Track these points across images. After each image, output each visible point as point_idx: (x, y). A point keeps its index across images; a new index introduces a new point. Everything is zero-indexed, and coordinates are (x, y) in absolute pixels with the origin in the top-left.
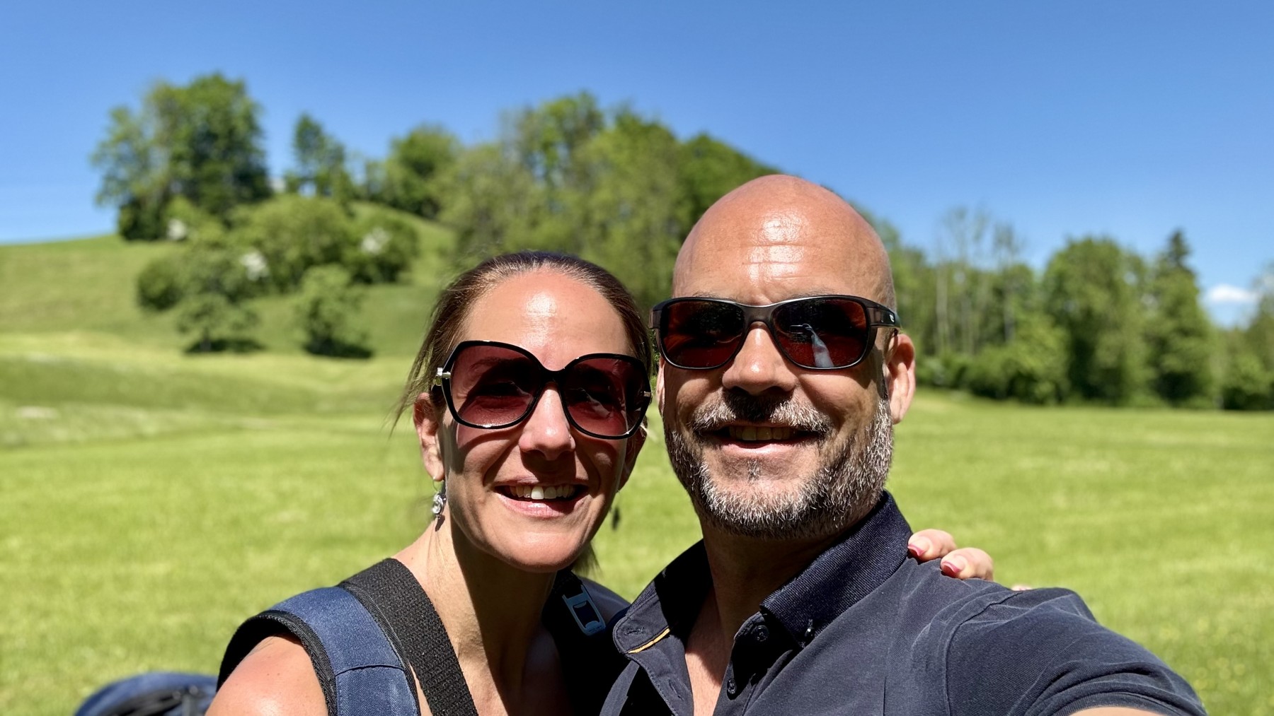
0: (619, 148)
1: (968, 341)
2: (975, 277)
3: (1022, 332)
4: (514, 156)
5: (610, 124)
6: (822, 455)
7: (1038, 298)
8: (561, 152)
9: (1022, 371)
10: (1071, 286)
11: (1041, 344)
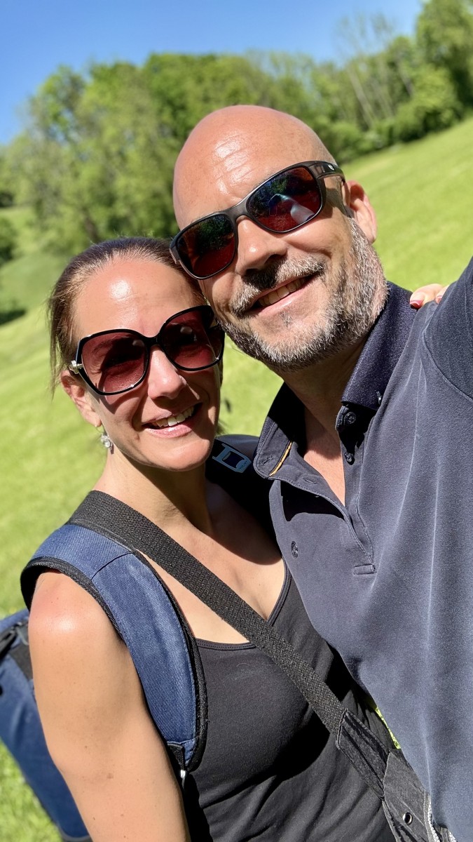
0: (102, 94)
1: (386, 108)
2: (373, 63)
3: (418, 84)
4: (39, 136)
5: (89, 80)
6: (328, 286)
7: (419, 56)
8: (67, 116)
9: (429, 111)
10: (436, 36)
11: (433, 86)
